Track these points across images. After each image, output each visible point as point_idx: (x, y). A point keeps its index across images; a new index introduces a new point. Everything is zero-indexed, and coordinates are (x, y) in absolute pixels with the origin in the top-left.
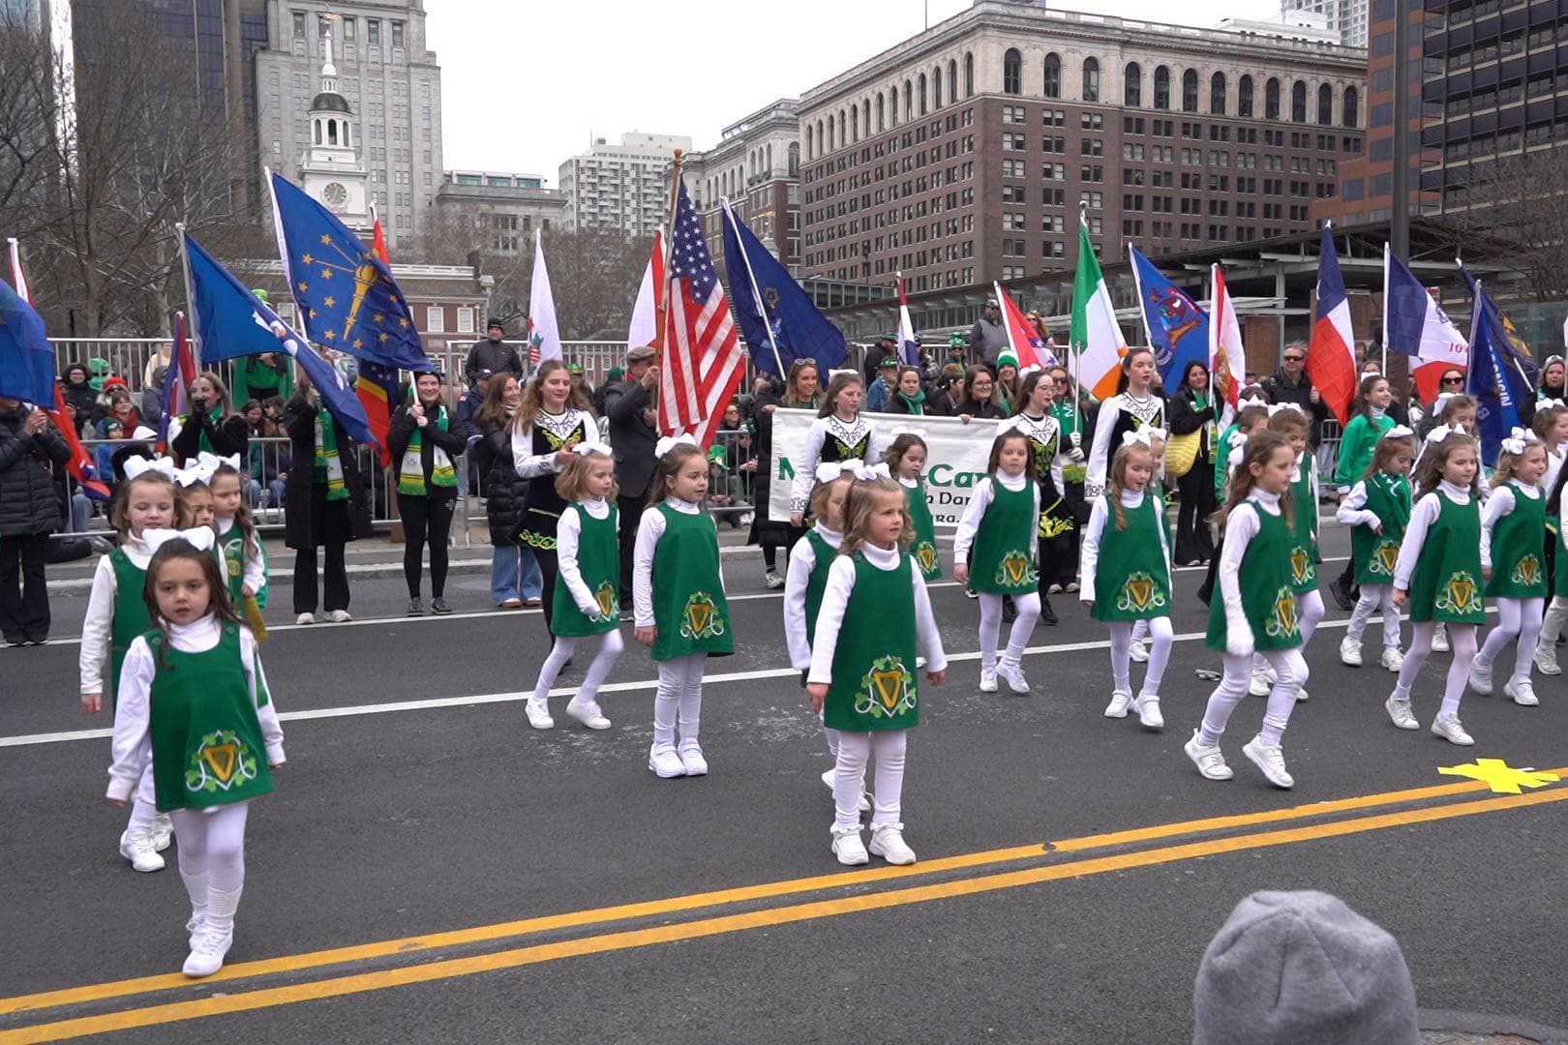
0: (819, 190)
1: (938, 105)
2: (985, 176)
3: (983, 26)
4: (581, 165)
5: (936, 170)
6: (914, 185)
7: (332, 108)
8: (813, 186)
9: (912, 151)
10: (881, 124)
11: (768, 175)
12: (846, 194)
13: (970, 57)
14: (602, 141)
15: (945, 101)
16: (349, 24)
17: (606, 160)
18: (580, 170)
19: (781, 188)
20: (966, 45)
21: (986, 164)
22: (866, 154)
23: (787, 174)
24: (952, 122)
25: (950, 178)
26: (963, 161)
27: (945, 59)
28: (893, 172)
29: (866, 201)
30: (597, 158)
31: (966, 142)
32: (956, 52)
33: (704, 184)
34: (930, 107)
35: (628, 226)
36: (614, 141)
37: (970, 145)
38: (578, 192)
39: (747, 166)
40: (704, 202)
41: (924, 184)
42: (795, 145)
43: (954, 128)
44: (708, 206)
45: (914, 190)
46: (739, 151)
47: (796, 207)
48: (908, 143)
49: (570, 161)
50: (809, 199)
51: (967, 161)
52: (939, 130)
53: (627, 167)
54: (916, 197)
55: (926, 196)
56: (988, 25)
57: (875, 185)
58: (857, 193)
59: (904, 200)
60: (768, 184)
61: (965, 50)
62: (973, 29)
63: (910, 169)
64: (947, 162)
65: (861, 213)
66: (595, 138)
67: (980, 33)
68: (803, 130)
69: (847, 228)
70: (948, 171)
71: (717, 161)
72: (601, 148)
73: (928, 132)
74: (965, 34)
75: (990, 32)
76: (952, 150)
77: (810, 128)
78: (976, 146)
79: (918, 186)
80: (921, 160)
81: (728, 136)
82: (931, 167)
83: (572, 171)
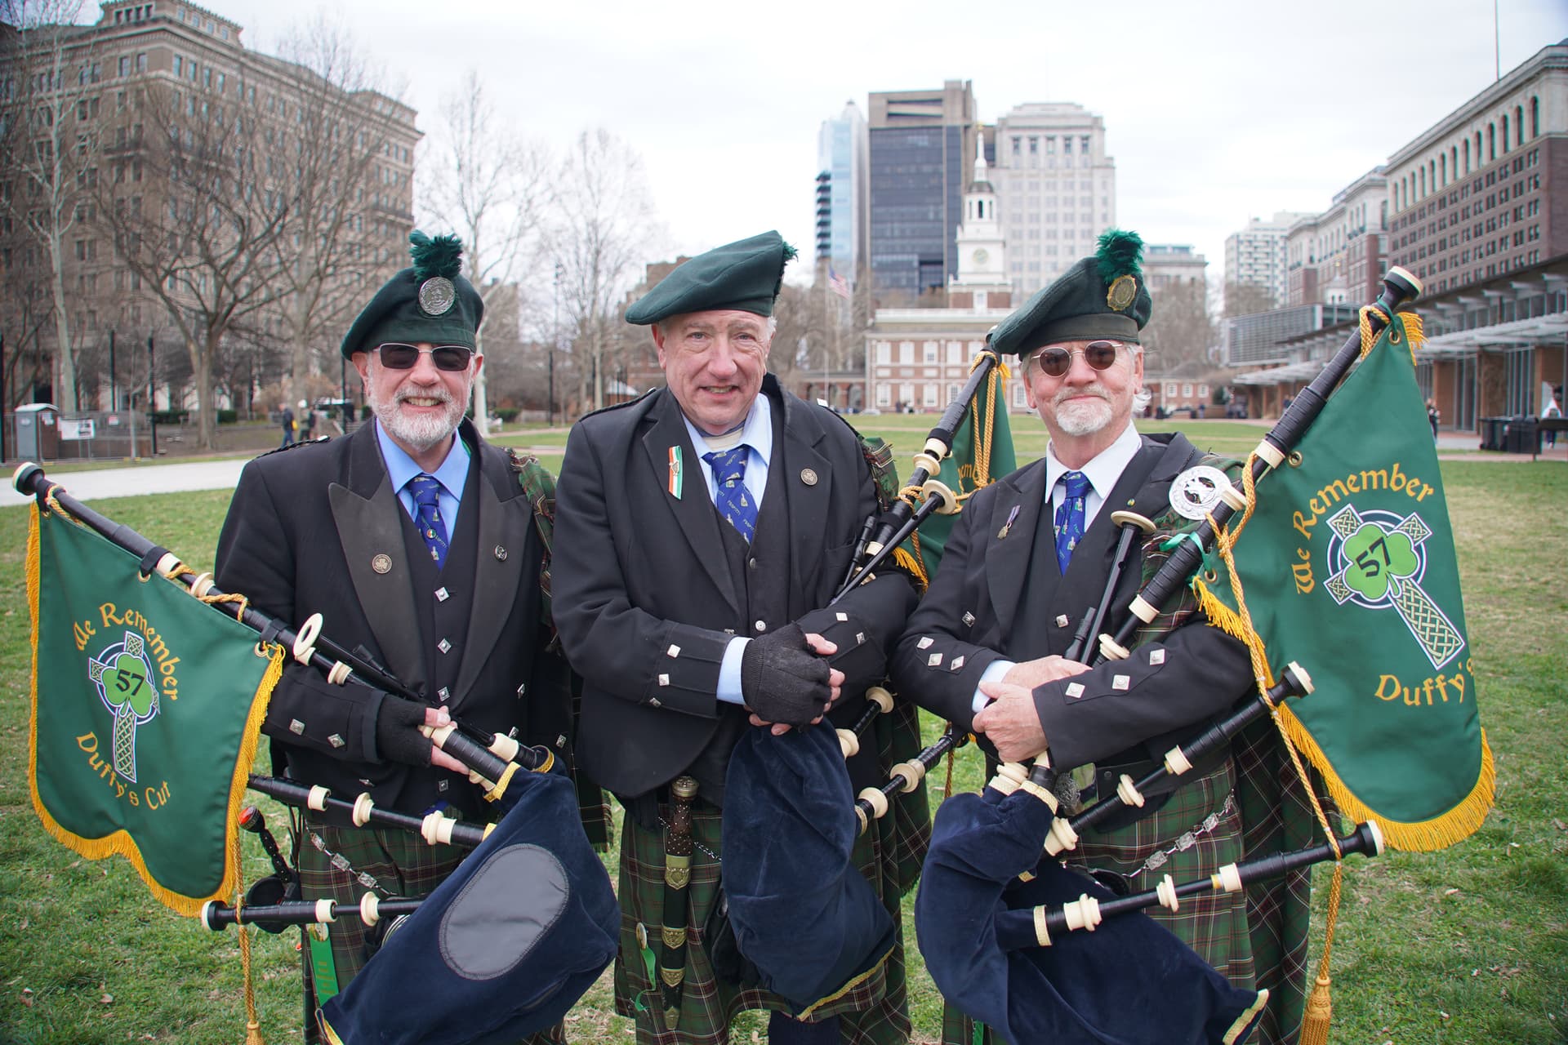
0: (1403, 239)
1: (1506, 149)
2: (1550, 211)
3: (1547, 69)
4: (1241, 238)
5: (1503, 211)
6: (1484, 227)
7: (980, 190)
8: (1399, 235)
9: (1482, 195)
10: (1455, 174)
11: (1362, 230)
12: (1425, 241)
13: (1535, 101)
14: (1257, 220)
15: (1512, 146)
16: (1050, 143)
17: (1260, 235)
18: (1239, 242)
19: (1374, 240)
20: (1530, 91)
21: (1551, 201)
22: (1442, 203)
23: (1379, 227)
24: (1518, 164)
25: (1517, 217)
26: (1529, 200)
27: (1511, 107)
28: (1466, 216)
29: (1443, 245)
30: (1253, 233)
31: (1532, 182)
32: (1522, 99)
33: (1316, 242)
34: (1498, 153)
35: (1277, 284)
36: (1267, 218)
37: (1536, 185)
38: (1238, 259)
39: (1347, 223)
40: (1316, 257)
41: (1494, 225)
42: (1385, 203)
43: (1521, 169)
44: (1320, 261)
45: (1484, 231)
46: (1341, 212)
47: (1385, 256)
48: (1478, 188)
49: (1232, 237)
50: (1395, 247)
51: (1533, 199)
52: (1506, 173)
53: (1277, 238)
54: (1487, 237)
55: (1494, 236)
56: (1553, 68)
57: (1451, 230)
58: (1434, 238)
59: (1475, 242)
60: (1363, 237)
61: (1530, 96)
62: (1538, 73)
63: (1480, 211)
64: (1514, 202)
65: (1439, 255)
66: (1253, 217)
67: (1544, 77)
68: (1390, 188)
69: (1427, 270)
70: (1515, 210)
71: (1326, 223)
72: (1256, 225)
73: (1497, 176)
74: (1530, 80)
75: (1554, 75)
76: (1519, 189)
77: (1396, 186)
78: (1541, 185)
79: (1488, 227)
80: (1491, 202)
81: (1337, 202)
82: (1500, 208)
83: (1234, 243)
